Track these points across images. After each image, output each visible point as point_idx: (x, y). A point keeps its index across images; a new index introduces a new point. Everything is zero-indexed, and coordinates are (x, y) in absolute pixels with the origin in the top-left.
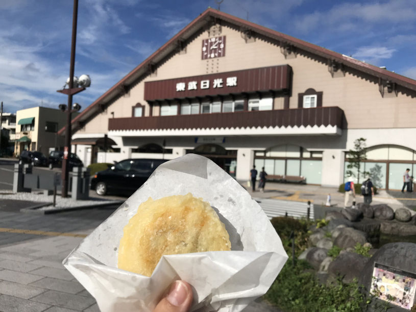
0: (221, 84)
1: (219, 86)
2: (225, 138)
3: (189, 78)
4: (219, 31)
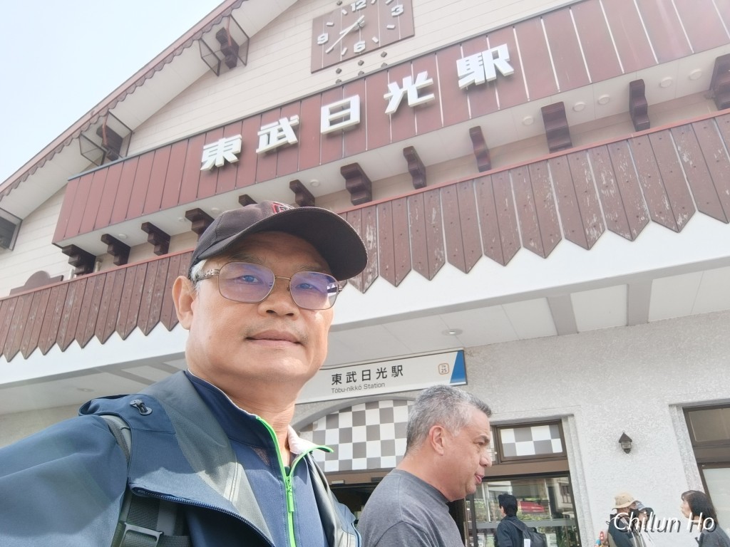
0: (422, 92)
1: (413, 100)
2: (461, 355)
3: (261, 114)
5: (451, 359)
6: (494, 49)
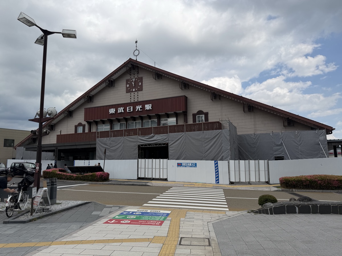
0: (141, 109)
3: (118, 105)
4: (138, 74)
6: (150, 105)
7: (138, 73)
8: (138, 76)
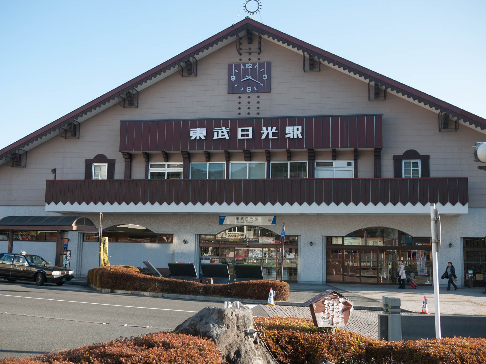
0: (274, 134)
1: (271, 137)
2: (275, 217)
3: (215, 120)
4: (259, 54)
5: (272, 218)
6: (298, 127)
7: (261, 51)
8: (259, 59)
